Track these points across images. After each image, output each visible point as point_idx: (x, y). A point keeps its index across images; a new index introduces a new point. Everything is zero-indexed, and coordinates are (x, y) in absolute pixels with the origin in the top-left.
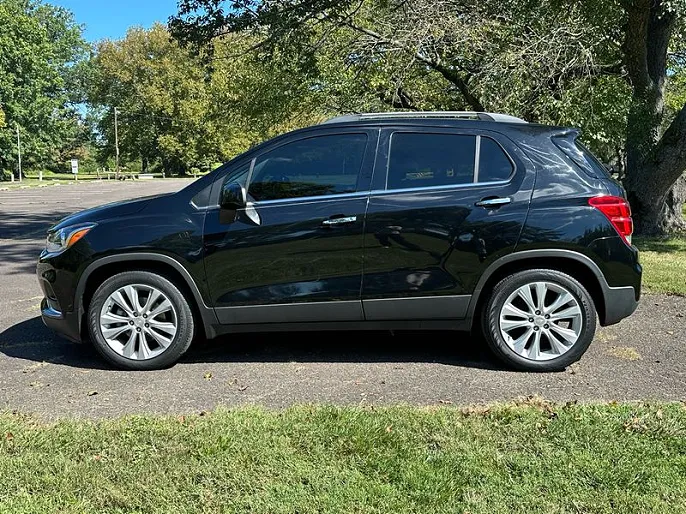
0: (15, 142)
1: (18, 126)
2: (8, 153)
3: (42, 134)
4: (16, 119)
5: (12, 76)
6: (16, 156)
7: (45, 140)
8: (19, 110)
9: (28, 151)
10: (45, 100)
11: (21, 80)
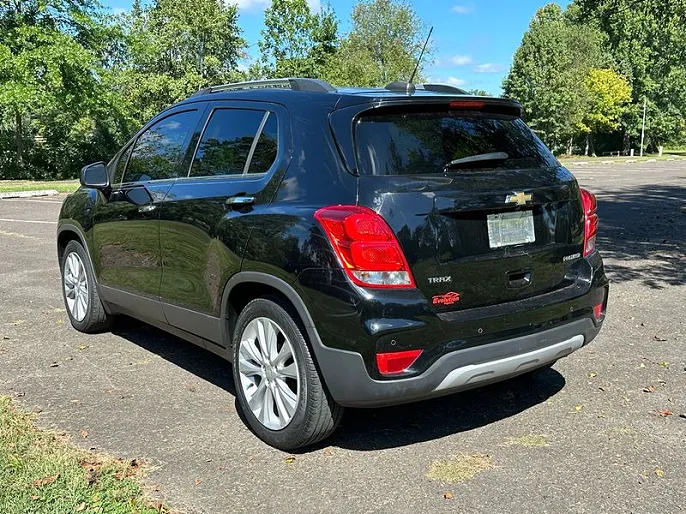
0: (641, 117)
1: (646, 100)
2: (633, 128)
3: (671, 108)
4: (646, 93)
5: (648, 50)
6: (640, 131)
7: (673, 115)
8: (650, 84)
9: (654, 126)
10: (678, 72)
11: (656, 53)
